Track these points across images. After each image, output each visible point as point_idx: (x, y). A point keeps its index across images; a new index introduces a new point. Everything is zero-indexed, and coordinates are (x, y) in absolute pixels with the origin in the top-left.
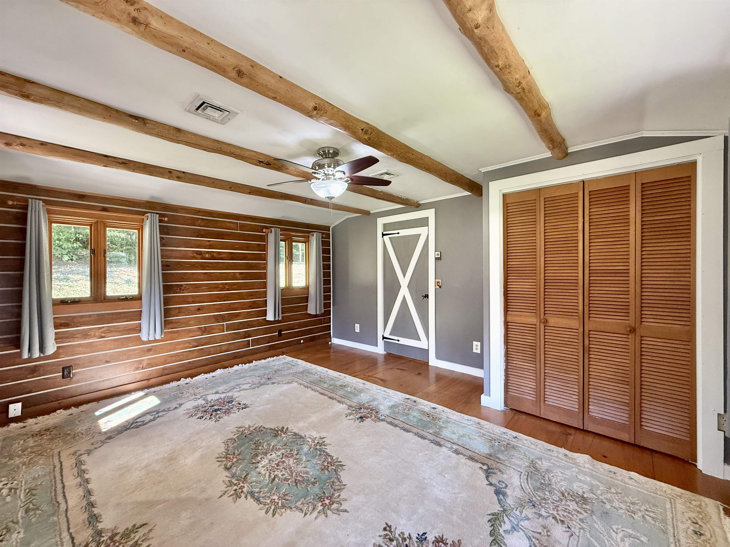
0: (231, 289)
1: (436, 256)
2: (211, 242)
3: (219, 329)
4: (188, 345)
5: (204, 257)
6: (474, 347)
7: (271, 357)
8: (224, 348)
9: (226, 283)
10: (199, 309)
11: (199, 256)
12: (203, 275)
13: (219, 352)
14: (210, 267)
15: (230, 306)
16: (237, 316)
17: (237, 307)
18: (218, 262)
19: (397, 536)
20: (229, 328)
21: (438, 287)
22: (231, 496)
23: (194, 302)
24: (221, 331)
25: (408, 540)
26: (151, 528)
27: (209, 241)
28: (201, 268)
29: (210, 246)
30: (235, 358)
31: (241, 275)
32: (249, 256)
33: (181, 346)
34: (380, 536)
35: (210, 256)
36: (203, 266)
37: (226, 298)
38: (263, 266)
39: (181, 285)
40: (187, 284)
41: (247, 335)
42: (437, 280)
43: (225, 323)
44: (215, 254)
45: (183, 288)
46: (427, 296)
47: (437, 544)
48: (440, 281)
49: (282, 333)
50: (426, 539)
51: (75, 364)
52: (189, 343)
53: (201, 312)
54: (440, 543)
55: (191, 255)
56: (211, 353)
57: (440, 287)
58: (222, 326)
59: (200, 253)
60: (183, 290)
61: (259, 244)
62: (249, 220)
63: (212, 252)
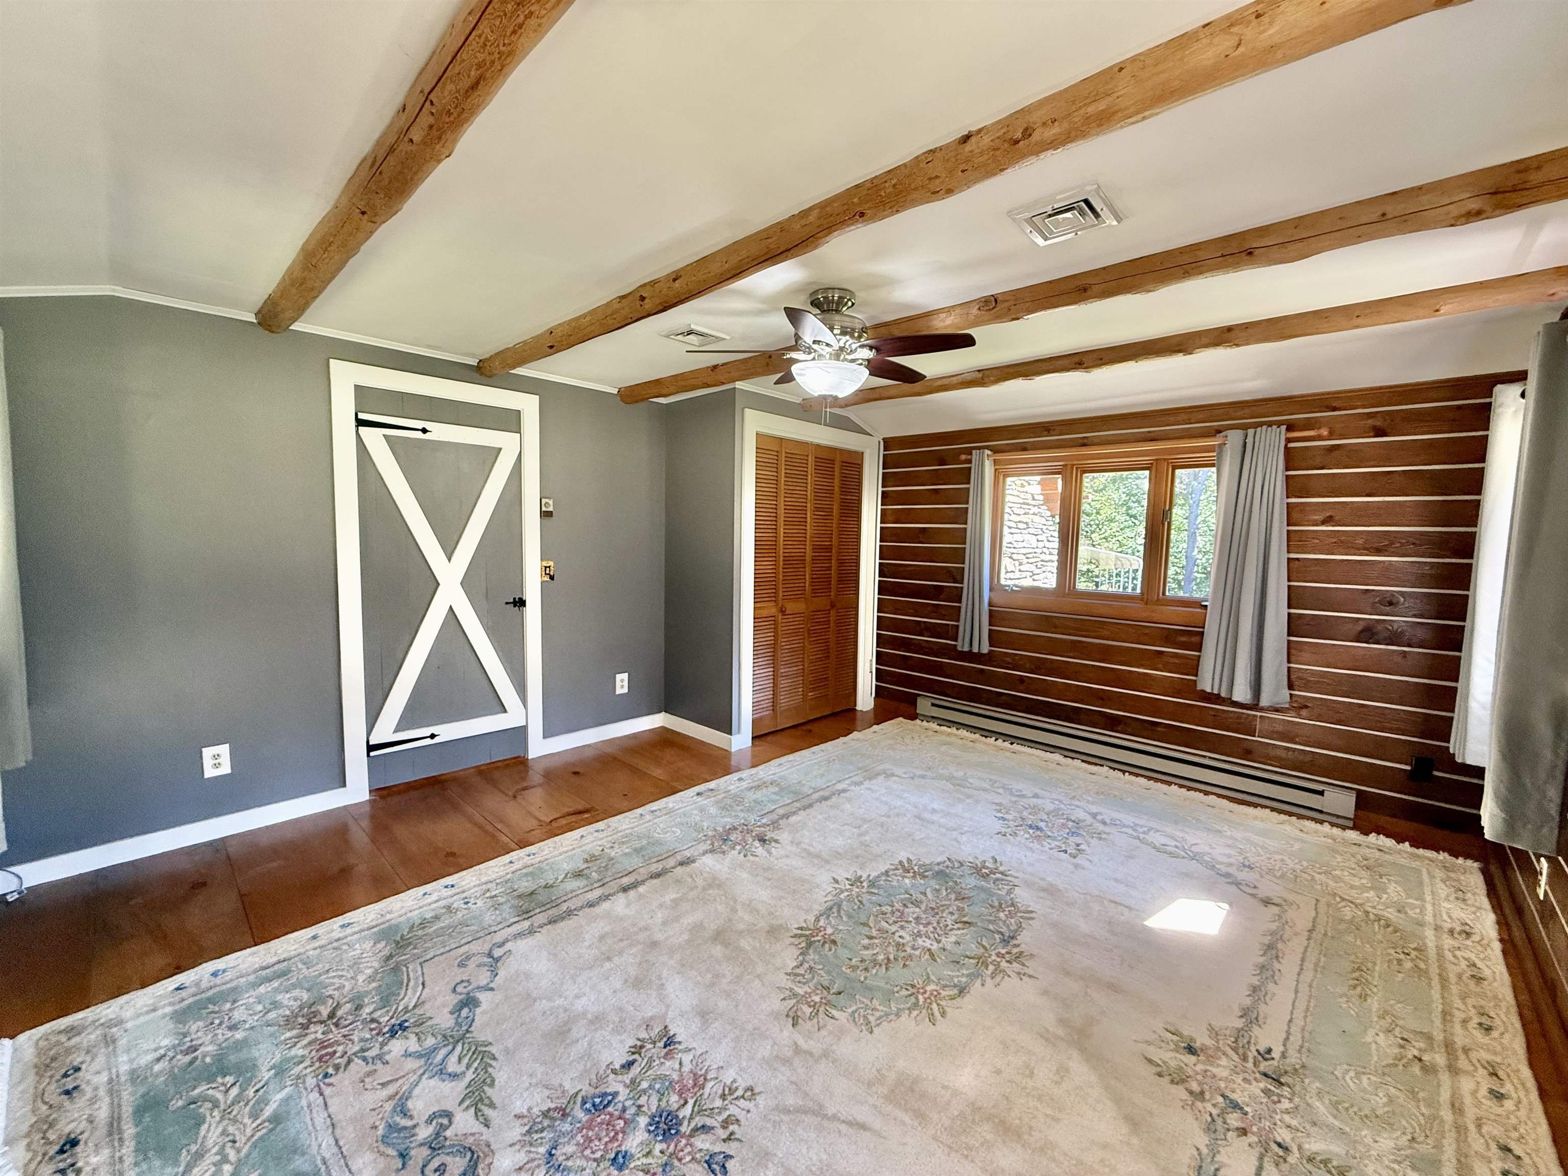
1: (544, 509)
6: (618, 684)
21: (547, 578)
22: (1023, 965)
26: (1144, 1045)
42: (545, 564)
46: (520, 603)
48: (551, 563)
57: (552, 578)
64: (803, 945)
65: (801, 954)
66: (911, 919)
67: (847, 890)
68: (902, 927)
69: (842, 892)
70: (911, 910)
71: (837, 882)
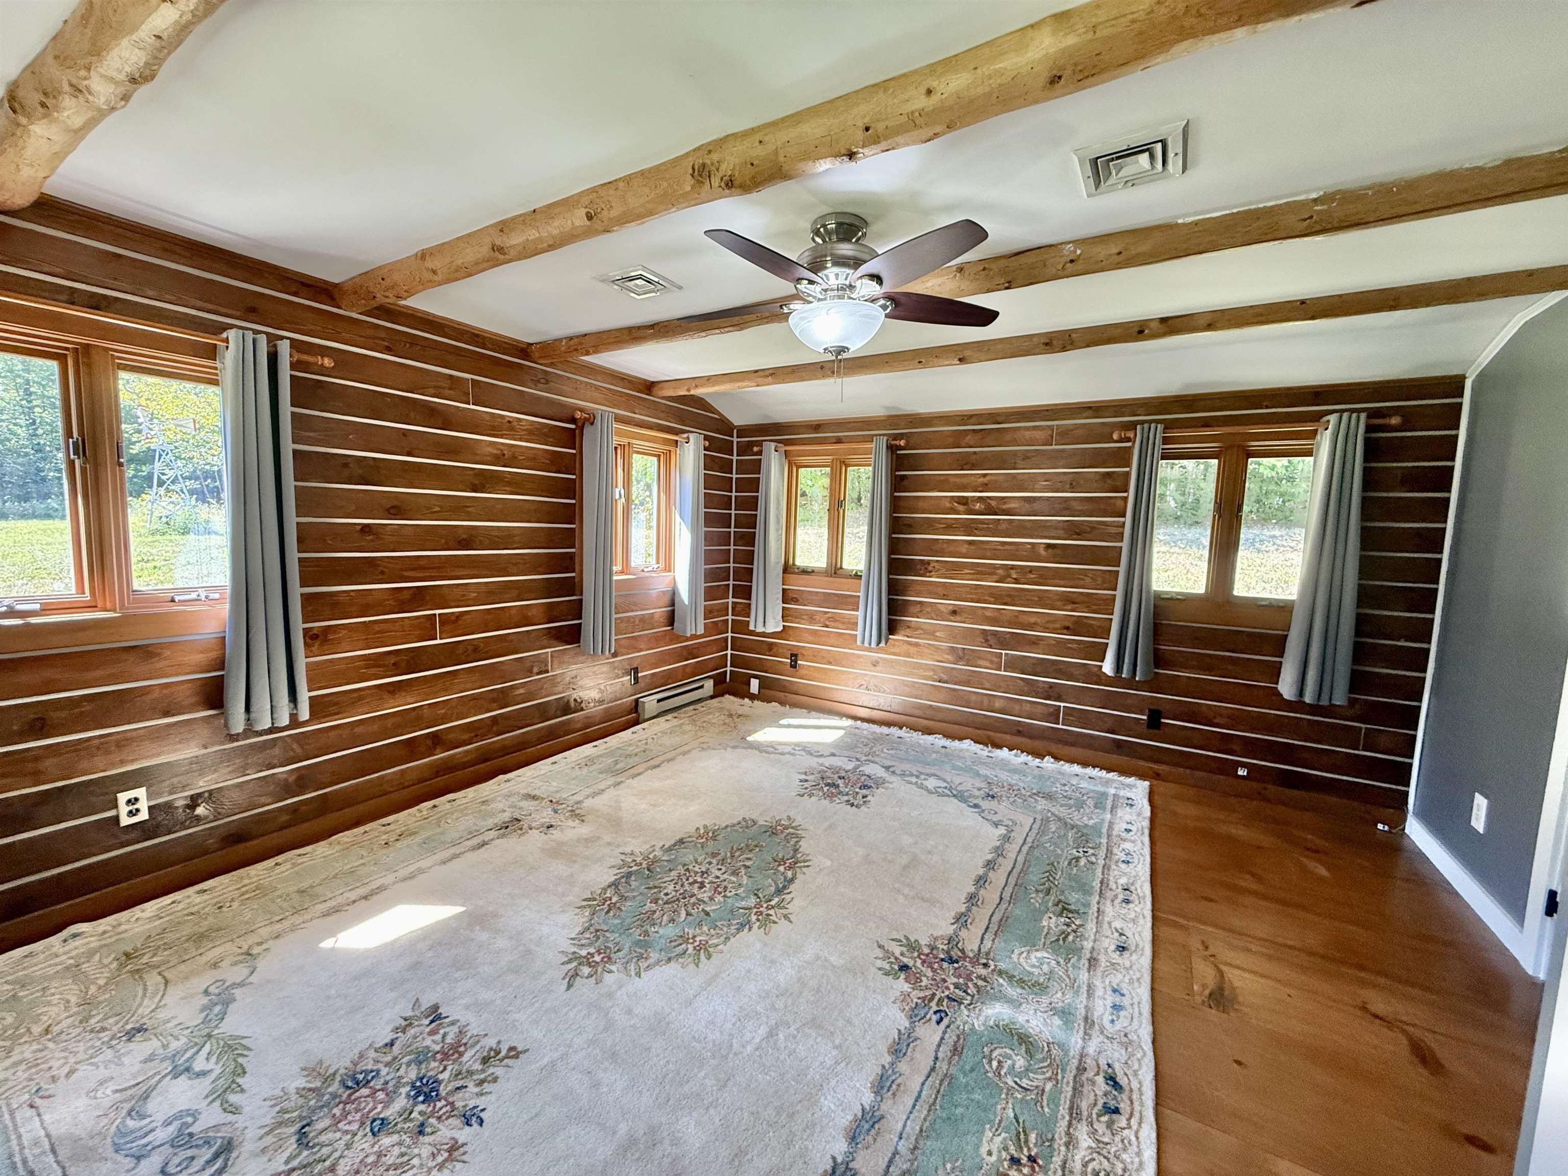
0: (1023, 580)
2: (988, 478)
3: (991, 662)
4: (931, 673)
5: (971, 510)
7: (1094, 767)
8: (998, 704)
9: (1013, 567)
10: (954, 612)
11: (961, 508)
12: (966, 546)
13: (986, 708)
14: (981, 529)
15: (1017, 617)
16: (1034, 643)
17: (1035, 624)
18: (999, 520)
19: (491, 1070)
20: (1012, 665)
23: (945, 597)
24: (993, 666)
25: (477, 1090)
27: (985, 475)
28: (964, 531)
29: (986, 484)
30: (1019, 733)
31: (1050, 551)
32: (1076, 506)
33: (921, 672)
34: (499, 1042)
35: (983, 507)
36: (969, 528)
37: (1008, 599)
38: (1113, 530)
39: (929, 563)
40: (937, 561)
41: (1051, 692)
43: (1003, 652)
44: (993, 503)
45: (930, 568)
47: (446, 1147)
49: (1163, 720)
50: (469, 1124)
51: (803, 655)
52: (933, 670)
53: (958, 618)
54: (446, 1155)
55: (948, 505)
56: (972, 705)
58: (996, 657)
59: (964, 501)
60: (930, 572)
61: (1108, 473)
62: (1085, 415)
63: (988, 497)
64: (799, 856)
65: (798, 850)
66: (708, 886)
67: (773, 907)
68: (717, 877)
69: (778, 905)
70: (705, 895)
71: (786, 917)
